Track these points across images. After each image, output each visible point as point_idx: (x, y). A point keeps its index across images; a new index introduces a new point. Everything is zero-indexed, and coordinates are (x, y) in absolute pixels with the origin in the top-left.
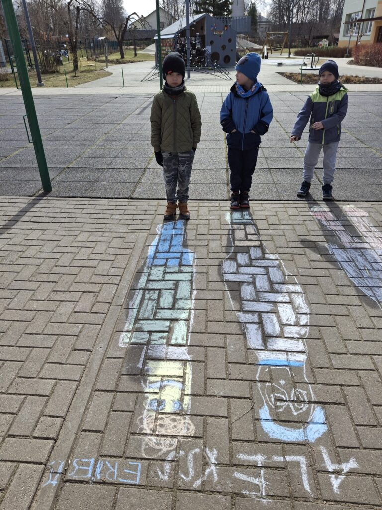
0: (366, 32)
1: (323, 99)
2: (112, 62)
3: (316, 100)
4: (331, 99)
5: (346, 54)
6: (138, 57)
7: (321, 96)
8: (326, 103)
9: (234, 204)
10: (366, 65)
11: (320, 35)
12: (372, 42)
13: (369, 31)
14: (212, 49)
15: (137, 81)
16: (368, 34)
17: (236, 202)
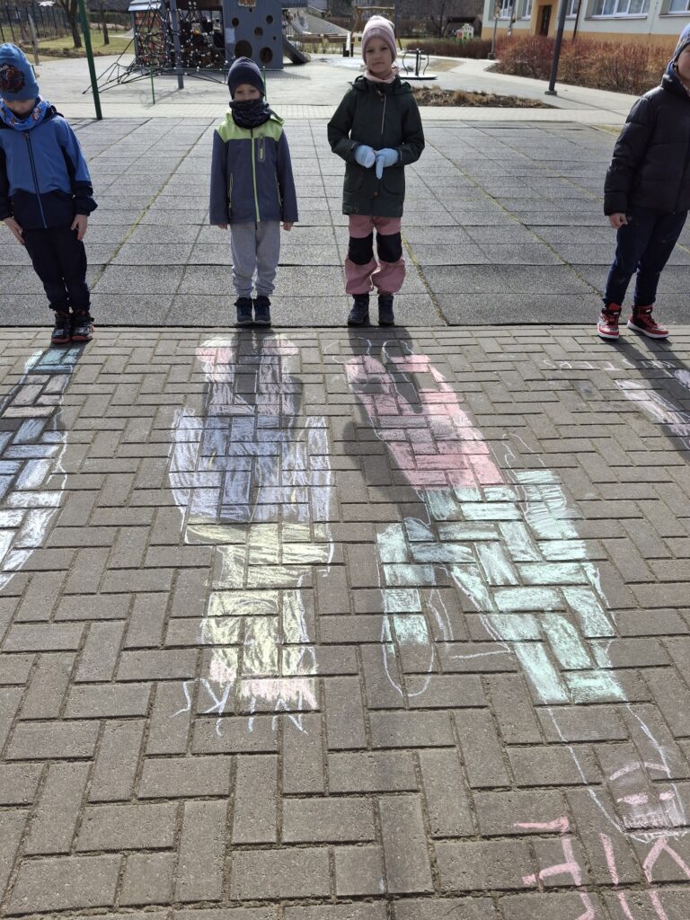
0: (524, 15)
1: (242, 134)
2: (53, 54)
3: (230, 137)
4: (257, 132)
5: (490, 52)
6: (112, 46)
7: (238, 128)
8: (250, 140)
9: (57, 334)
10: (515, 73)
11: (460, 16)
12: (533, 33)
13: (529, 13)
14: (236, 34)
15: (75, 92)
16: (528, 17)
17: (62, 330)
